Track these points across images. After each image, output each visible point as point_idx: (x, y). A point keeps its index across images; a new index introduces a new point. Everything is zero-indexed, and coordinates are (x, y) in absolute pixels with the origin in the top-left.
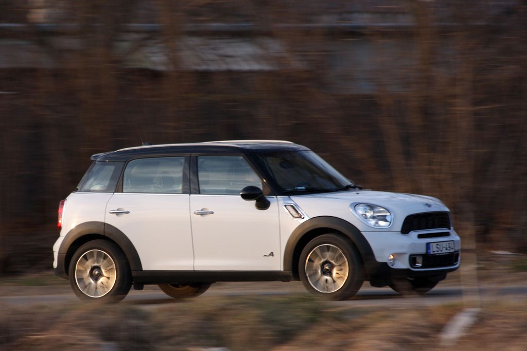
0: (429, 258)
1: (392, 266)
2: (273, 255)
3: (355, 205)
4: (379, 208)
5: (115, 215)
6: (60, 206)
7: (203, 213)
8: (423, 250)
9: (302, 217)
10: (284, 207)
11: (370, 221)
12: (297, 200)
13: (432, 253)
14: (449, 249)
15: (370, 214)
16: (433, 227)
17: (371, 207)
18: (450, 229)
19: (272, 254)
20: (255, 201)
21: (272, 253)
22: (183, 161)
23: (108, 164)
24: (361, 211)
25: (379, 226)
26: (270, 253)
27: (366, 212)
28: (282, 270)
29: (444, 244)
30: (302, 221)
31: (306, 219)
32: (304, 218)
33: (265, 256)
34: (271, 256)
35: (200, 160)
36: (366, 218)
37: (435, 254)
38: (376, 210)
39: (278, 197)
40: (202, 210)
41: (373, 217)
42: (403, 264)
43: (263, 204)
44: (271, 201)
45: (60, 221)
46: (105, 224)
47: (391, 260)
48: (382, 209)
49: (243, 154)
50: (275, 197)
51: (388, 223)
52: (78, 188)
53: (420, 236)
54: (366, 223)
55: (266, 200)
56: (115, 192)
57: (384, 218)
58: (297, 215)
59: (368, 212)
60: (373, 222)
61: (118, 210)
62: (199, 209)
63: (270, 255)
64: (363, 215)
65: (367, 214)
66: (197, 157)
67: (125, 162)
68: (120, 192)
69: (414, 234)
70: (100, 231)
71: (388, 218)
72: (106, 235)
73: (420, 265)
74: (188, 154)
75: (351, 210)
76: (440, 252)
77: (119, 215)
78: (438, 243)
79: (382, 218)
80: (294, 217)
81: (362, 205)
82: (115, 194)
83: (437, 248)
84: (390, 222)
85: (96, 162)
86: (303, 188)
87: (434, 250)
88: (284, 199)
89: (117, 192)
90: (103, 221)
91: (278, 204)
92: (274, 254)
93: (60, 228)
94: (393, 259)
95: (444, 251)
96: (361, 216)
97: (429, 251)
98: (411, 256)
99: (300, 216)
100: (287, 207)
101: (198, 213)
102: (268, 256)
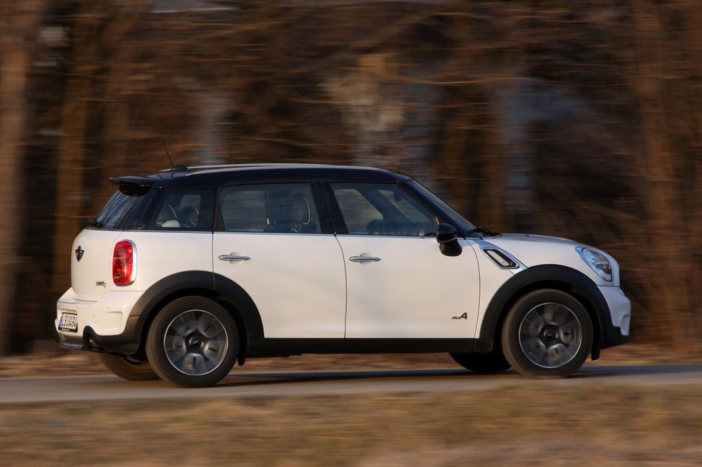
2: (466, 318)
5: (228, 262)
7: (363, 260)
10: (484, 253)
19: (465, 316)
21: (465, 314)
26: (461, 315)
30: (516, 271)
31: (523, 268)
32: (518, 267)
33: (454, 318)
34: (463, 319)
40: (361, 255)
46: (213, 274)
54: (600, 275)
55: (456, 243)
58: (507, 264)
61: (231, 255)
63: (462, 317)
66: (329, 184)
67: (216, 190)
68: (221, 231)
70: (207, 284)
72: (216, 290)
77: (233, 262)
84: (612, 274)
89: (217, 231)
90: (210, 270)
92: (468, 316)
99: (512, 264)
100: (488, 252)
101: (356, 260)
102: (459, 318)
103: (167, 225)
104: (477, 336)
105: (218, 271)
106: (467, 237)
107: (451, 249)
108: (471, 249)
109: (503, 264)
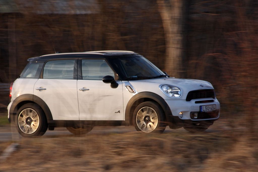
0: (201, 114)
1: (181, 118)
2: (120, 112)
3: (162, 86)
4: (175, 87)
5: (39, 91)
6: (11, 85)
7: (84, 90)
8: (198, 110)
10: (125, 87)
11: (170, 94)
12: (132, 83)
13: (203, 111)
14: (212, 109)
15: (170, 91)
16: (204, 97)
17: (171, 87)
18: (214, 98)
19: (119, 112)
20: (110, 83)
21: (119, 111)
22: (74, 62)
23: (37, 63)
24: (165, 89)
25: (174, 97)
27: (167, 90)
28: (124, 120)
29: (210, 106)
31: (137, 93)
32: (135, 93)
35: (83, 62)
36: (167, 92)
37: (205, 112)
38: (173, 88)
39: (122, 81)
40: (83, 88)
41: (171, 92)
42: (187, 117)
43: (115, 85)
44: (119, 84)
45: (11, 94)
46: (33, 95)
47: (181, 115)
48: (176, 88)
49: (105, 58)
50: (121, 81)
51: (179, 95)
52: (20, 76)
53: (196, 102)
54: (167, 95)
55: (116, 83)
56: (39, 78)
57: (177, 93)
58: (132, 91)
59: (169, 90)
60: (171, 95)
61: (40, 88)
62: (81, 87)
63: (118, 112)
64: (166, 91)
65: (168, 91)
66: (81, 60)
67: (45, 62)
68: (41, 78)
69: (193, 101)
70: (31, 99)
71: (179, 93)
72: (34, 101)
73: (196, 117)
74: (77, 58)
75: (160, 89)
76: (207, 110)
77: (41, 91)
78: (207, 106)
79: (176, 92)
80: (130, 92)
81: (165, 86)
82: (39, 79)
83: (206, 108)
84: (180, 95)
85: (30, 62)
86: (136, 76)
87: (204, 109)
88: (125, 83)
89: (40, 78)
90: (32, 94)
91: (122, 85)
92: (120, 111)
93: (11, 97)
94: (182, 114)
95: (210, 110)
96: (165, 92)
97: (201, 110)
98: (191, 113)
100: (127, 87)
101: (81, 90)
102: (117, 112)
105: (35, 94)
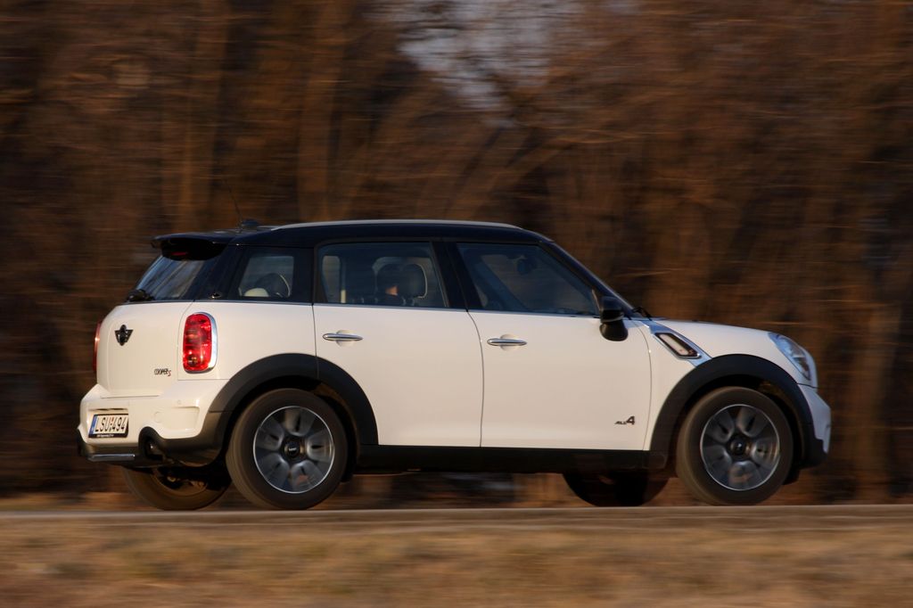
2: (633, 422)
5: (334, 342)
7: (504, 343)
9: (698, 355)
10: (655, 336)
19: (632, 420)
21: (633, 418)
26: (627, 419)
30: (698, 362)
31: (708, 357)
32: (700, 357)
33: (618, 423)
34: (630, 424)
39: (632, 319)
40: (502, 338)
46: (315, 358)
55: (622, 325)
58: (685, 352)
61: (338, 333)
62: (496, 335)
63: (628, 421)
67: (313, 249)
68: (322, 302)
70: (308, 371)
72: (321, 379)
77: (343, 342)
80: (679, 355)
89: (317, 302)
90: (313, 353)
92: (636, 420)
99: (692, 353)
100: (662, 336)
101: (495, 343)
102: (625, 423)
103: (251, 293)
104: (647, 448)
105: (321, 354)
106: (634, 316)
107: (615, 332)
108: (639, 331)
109: (681, 353)
